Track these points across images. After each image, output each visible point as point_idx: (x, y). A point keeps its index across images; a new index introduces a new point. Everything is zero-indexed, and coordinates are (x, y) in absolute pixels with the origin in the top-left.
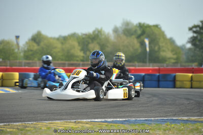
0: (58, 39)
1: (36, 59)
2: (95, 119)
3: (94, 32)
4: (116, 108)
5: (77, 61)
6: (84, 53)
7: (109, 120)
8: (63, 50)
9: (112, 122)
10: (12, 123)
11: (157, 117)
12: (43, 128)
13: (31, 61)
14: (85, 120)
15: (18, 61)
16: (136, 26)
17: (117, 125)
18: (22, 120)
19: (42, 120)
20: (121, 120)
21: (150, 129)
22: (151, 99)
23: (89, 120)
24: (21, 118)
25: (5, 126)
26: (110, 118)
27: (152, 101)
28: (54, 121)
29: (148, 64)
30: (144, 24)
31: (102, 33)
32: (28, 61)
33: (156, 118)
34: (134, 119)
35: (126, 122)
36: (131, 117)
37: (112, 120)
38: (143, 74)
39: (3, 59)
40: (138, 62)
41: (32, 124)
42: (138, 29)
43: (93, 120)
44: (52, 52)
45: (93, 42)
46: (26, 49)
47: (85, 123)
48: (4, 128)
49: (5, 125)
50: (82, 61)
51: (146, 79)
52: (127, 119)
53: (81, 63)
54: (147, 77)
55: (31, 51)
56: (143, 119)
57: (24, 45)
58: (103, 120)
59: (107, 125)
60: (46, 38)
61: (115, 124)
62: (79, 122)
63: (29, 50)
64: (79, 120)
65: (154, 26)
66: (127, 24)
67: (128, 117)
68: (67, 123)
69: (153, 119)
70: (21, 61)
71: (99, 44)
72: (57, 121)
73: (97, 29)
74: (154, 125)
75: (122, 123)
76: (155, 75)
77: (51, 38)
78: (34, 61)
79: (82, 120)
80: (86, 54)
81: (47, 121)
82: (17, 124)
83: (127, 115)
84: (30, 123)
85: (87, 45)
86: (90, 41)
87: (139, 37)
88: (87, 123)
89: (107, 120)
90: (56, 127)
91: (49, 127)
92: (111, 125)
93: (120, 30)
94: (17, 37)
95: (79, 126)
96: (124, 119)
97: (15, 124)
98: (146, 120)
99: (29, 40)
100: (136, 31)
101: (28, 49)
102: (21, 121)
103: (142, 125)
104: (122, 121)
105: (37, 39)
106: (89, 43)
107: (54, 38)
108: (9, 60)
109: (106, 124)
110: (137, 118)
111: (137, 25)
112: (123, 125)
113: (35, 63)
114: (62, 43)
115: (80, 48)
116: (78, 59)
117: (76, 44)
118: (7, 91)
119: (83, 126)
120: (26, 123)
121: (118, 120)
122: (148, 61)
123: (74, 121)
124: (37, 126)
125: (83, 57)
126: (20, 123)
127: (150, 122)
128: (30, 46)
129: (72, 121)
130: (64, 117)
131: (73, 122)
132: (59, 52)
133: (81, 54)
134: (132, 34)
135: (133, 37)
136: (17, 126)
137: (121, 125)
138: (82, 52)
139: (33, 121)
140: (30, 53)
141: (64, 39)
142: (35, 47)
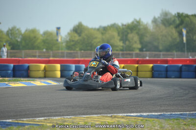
0: (98, 30)
1: (77, 49)
2: (131, 113)
3: (133, 23)
4: (152, 102)
5: (117, 50)
6: (123, 43)
7: (145, 114)
8: (103, 40)
9: (148, 116)
10: (52, 118)
11: (193, 111)
12: (80, 123)
13: (72, 51)
14: (121, 115)
15: (60, 51)
16: (175, 16)
17: (153, 119)
18: (61, 114)
19: (80, 114)
20: (156, 114)
21: (185, 124)
22: (187, 92)
23: (125, 115)
24: (61, 112)
25: (46, 121)
26: (146, 112)
27: (188, 94)
28: (92, 116)
29: (186, 53)
30: (183, 14)
31: (141, 23)
32: (69, 51)
33: (191, 113)
34: (169, 113)
35: (161, 117)
36: (166, 111)
37: (147, 114)
38: (181, 65)
39: (47, 49)
40: (176, 51)
41: (70, 118)
42: (177, 19)
43: (129, 114)
44: (93, 42)
45: (132, 32)
46: (68, 39)
47: (121, 118)
48: (44, 122)
49: (45, 119)
50: (122, 50)
51: (183, 70)
52: (162, 113)
53: (121, 52)
54: (184, 68)
55: (73, 41)
56: (179, 113)
57: (66, 36)
58: (139, 114)
59: (142, 120)
60: (87, 29)
61: (150, 119)
62: (115, 117)
63: (71, 41)
64: (115, 115)
65: (192, 15)
66: (166, 14)
67: (163, 111)
68: (104, 118)
69: (188, 113)
70: (63, 51)
71: (138, 34)
72: (94, 115)
73: (135, 20)
74: (189, 120)
75: (157, 118)
76: (192, 66)
77: (92, 29)
78: (75, 51)
79: (119, 115)
80: (125, 44)
81: (85, 115)
82: (57, 118)
83: (163, 108)
84: (69, 117)
85: (126, 36)
86: (129, 31)
87: (177, 27)
88: (123, 118)
89: (142, 114)
90: (93, 121)
91: (87, 122)
92: (147, 120)
93: (159, 20)
94: (58, 29)
95: (115, 120)
96: (160, 113)
97: (55, 118)
98: (181, 114)
99: (71, 31)
100: (174, 21)
101: (70, 39)
102: (60, 116)
103: (177, 120)
104: (158, 115)
105: (78, 29)
106: (128, 33)
107: (95, 29)
108: (52, 50)
109: (141, 118)
110: (172, 112)
111: (175, 14)
112: (158, 119)
113: (77, 53)
114: (102, 34)
115: (119, 38)
116: (117, 49)
117: (115, 34)
118: (49, 83)
119: (119, 121)
120: (65, 117)
121: (154, 114)
122: (186, 50)
123: (111, 115)
124: (75, 121)
125: (123, 46)
126: (59, 118)
127: (185, 117)
128: (71, 37)
129: (109, 115)
130: (101, 111)
131: (109, 117)
132: (99, 42)
133: (121, 44)
134: (170, 24)
135: (171, 26)
136: (57, 120)
137: (156, 119)
138: (121, 42)
139: (72, 115)
140: (72, 43)
141: (104, 30)
142: (77, 37)
